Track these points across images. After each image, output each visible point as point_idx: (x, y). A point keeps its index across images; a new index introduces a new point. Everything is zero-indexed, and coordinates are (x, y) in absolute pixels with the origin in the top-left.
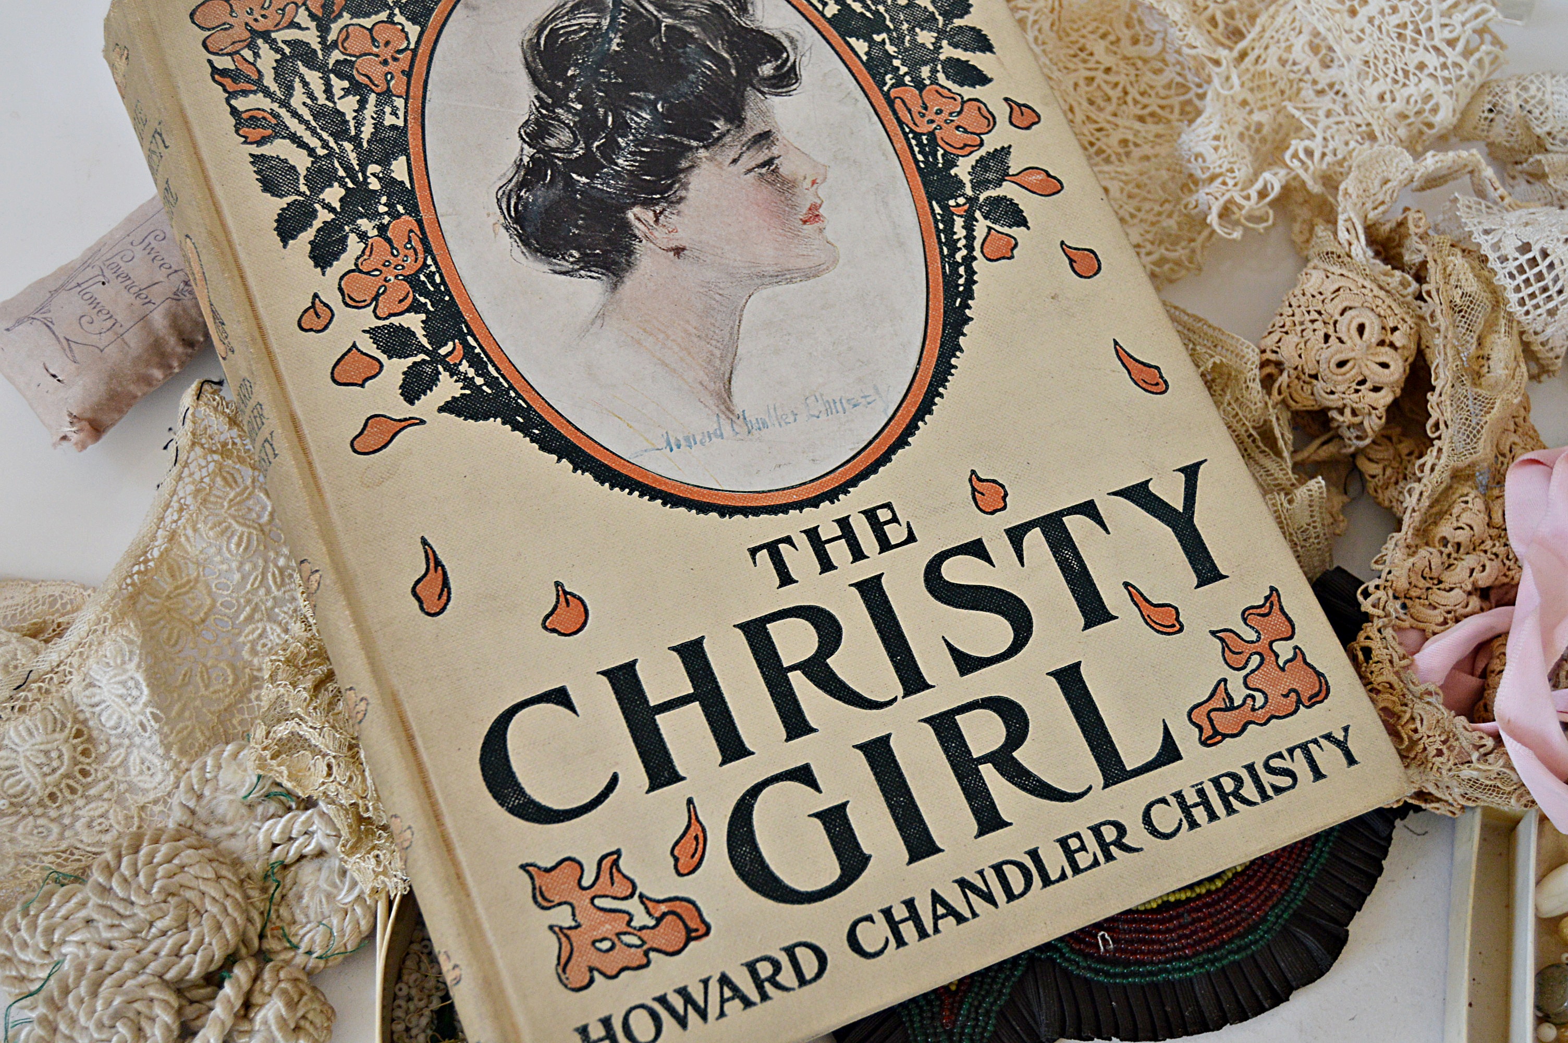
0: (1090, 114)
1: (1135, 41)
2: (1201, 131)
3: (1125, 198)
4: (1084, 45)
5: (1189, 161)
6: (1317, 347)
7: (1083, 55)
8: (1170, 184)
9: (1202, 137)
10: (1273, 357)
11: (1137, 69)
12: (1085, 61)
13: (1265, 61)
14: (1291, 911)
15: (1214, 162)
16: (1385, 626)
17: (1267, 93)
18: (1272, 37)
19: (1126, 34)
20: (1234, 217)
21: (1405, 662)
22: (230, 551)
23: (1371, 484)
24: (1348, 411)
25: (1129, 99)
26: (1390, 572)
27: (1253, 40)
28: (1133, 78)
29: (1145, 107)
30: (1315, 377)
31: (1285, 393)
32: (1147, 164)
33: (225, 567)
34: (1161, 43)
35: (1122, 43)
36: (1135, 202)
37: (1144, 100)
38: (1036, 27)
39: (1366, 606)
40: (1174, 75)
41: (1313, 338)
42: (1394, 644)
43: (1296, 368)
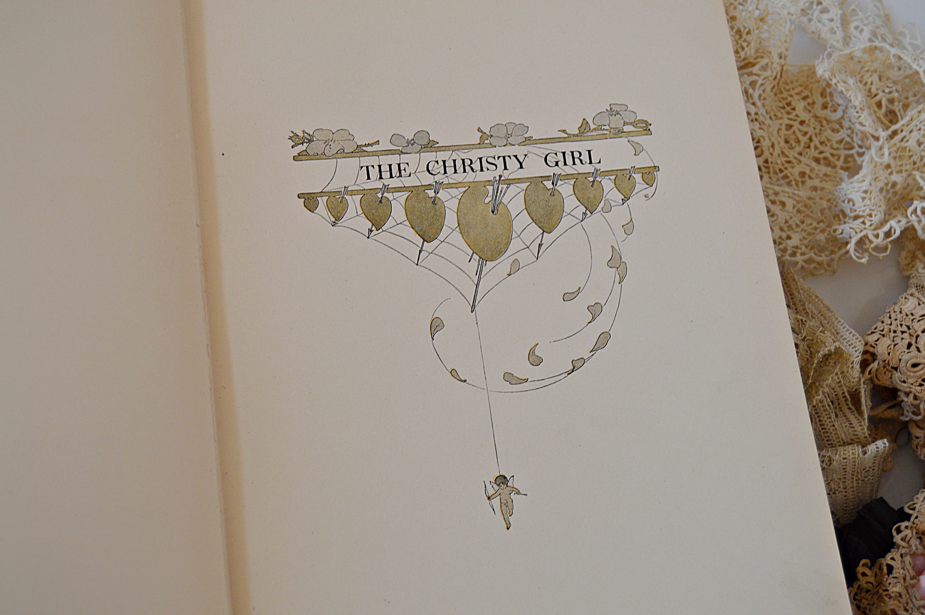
0: (785, 151)
1: (825, 107)
2: (856, 185)
3: (795, 213)
4: (791, 101)
5: (844, 202)
6: (901, 350)
7: (788, 109)
8: (827, 211)
9: (856, 189)
10: (871, 350)
11: (822, 126)
12: (788, 113)
13: (907, 141)
15: (860, 208)
16: (906, 554)
17: (904, 162)
18: (917, 126)
19: (820, 101)
20: (865, 247)
21: (913, 582)
23: (916, 442)
24: (911, 396)
25: (812, 145)
26: (917, 517)
27: (903, 125)
28: (817, 131)
29: (821, 153)
30: (896, 369)
31: (873, 374)
32: (814, 193)
34: (841, 113)
35: (816, 106)
36: (801, 216)
37: (821, 148)
38: (762, 88)
39: (897, 538)
40: (846, 136)
41: (900, 344)
42: (909, 567)
43: (885, 361)
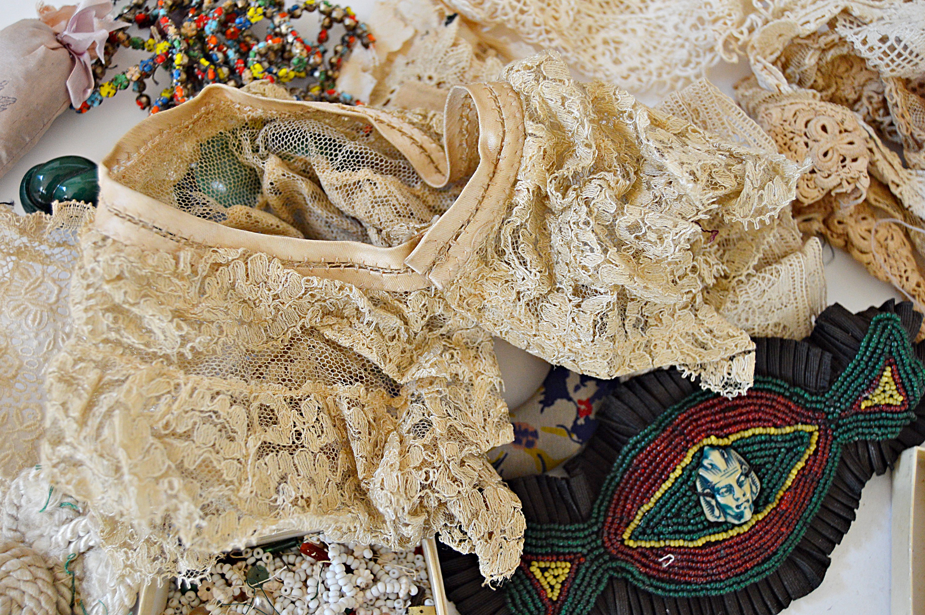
14: (794, 547)
22: (28, 326)
33: (25, 337)
